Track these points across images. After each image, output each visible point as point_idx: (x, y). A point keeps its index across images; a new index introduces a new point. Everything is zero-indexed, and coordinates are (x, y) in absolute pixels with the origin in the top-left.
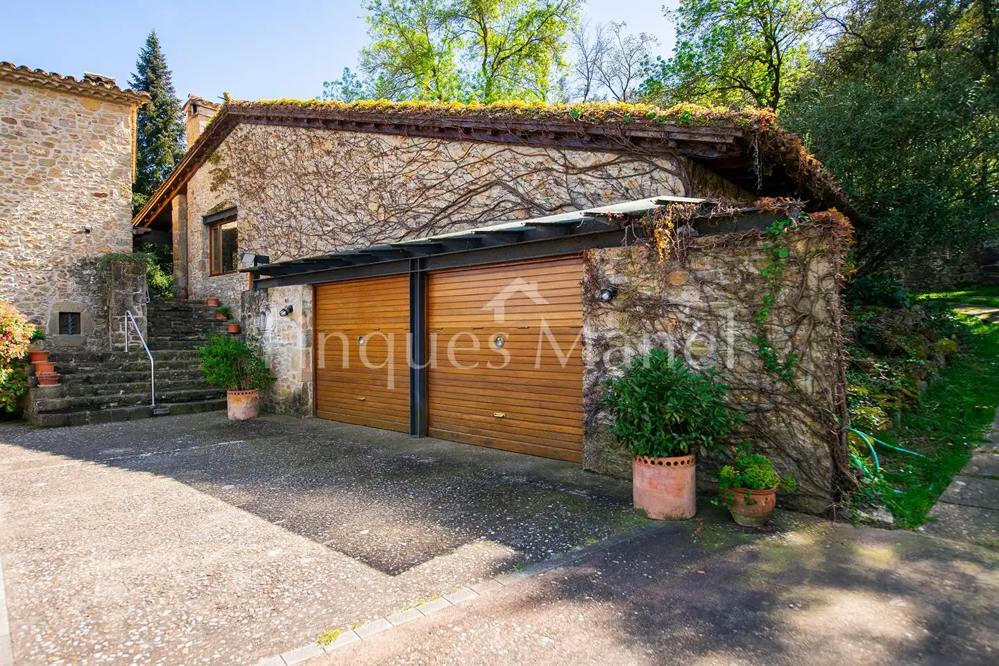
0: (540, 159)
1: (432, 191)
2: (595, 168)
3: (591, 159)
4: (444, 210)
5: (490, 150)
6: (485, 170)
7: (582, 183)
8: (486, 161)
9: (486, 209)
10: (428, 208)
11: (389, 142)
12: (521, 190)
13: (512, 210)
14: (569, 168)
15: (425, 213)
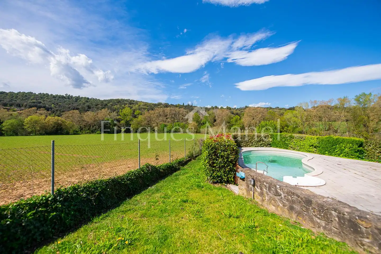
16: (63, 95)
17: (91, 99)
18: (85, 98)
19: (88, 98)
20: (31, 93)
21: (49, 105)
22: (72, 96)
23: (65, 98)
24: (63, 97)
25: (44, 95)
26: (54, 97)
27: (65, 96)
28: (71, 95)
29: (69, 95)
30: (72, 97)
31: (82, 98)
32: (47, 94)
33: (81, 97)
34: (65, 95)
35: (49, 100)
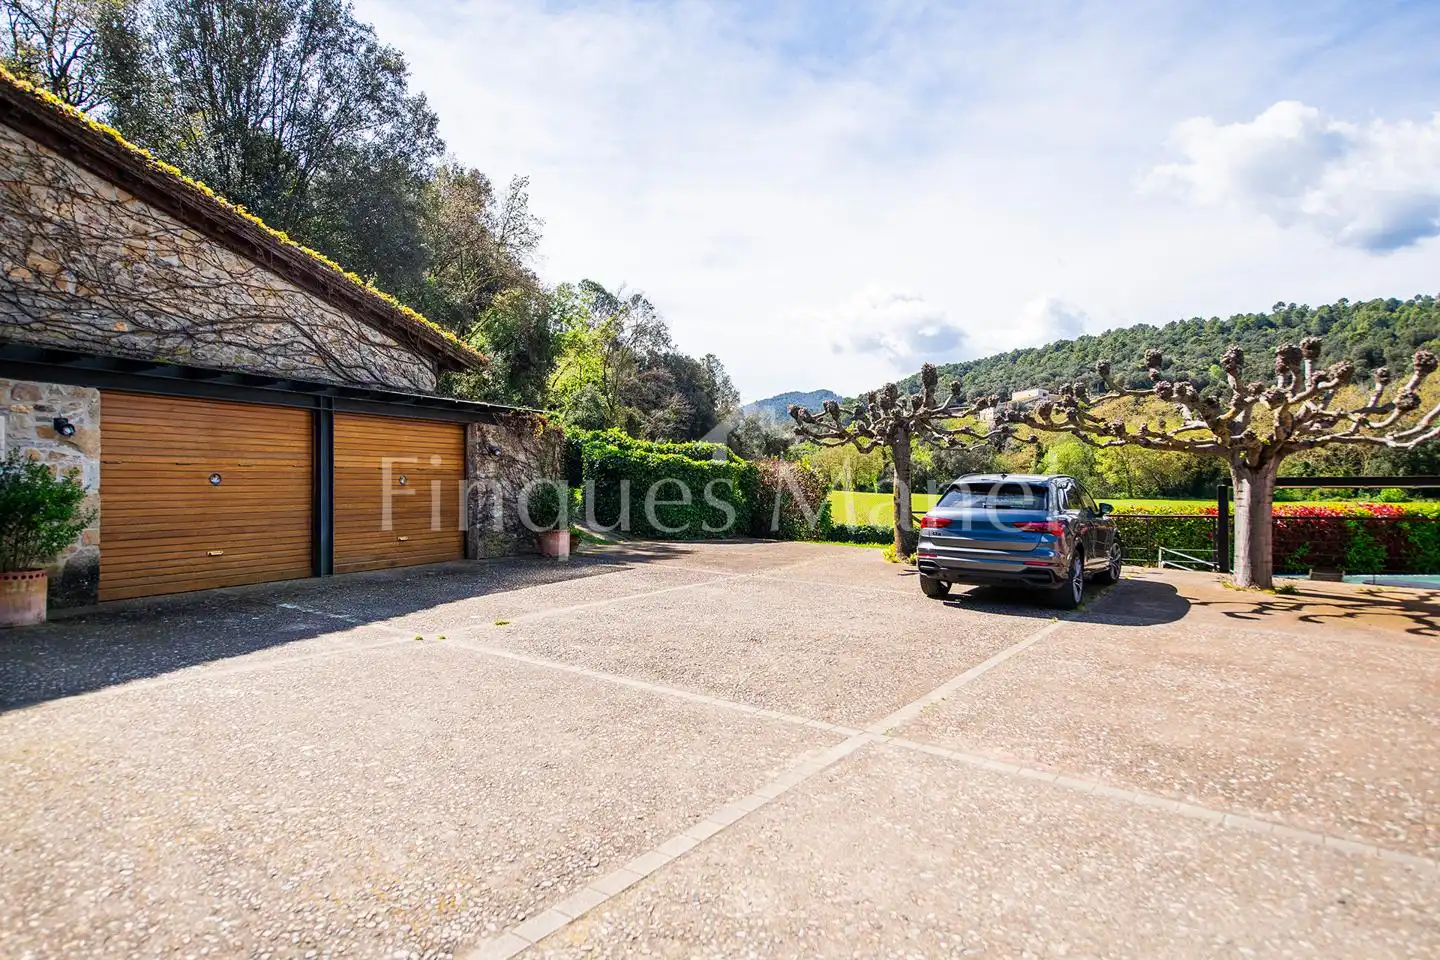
0: (337, 319)
1: (189, 292)
2: (383, 346)
3: (379, 338)
4: (212, 323)
5: (278, 284)
6: (272, 302)
7: (374, 354)
8: (275, 293)
9: (274, 342)
10: (180, 310)
11: (89, 183)
12: (315, 337)
13: (305, 353)
14: (362, 337)
15: (175, 315)
16: (1262, 315)
17: (1411, 304)
18: (1375, 308)
19: (1393, 305)
20: (1143, 328)
21: (1200, 372)
22: (1305, 308)
23: (1272, 325)
24: (1262, 322)
25: (1186, 327)
26: (1224, 329)
27: (1269, 312)
28: (1299, 306)
29: (1293, 306)
30: (1303, 313)
31: (1358, 307)
32: (1199, 323)
33: (1351, 303)
34: (1275, 307)
35: (1203, 346)
